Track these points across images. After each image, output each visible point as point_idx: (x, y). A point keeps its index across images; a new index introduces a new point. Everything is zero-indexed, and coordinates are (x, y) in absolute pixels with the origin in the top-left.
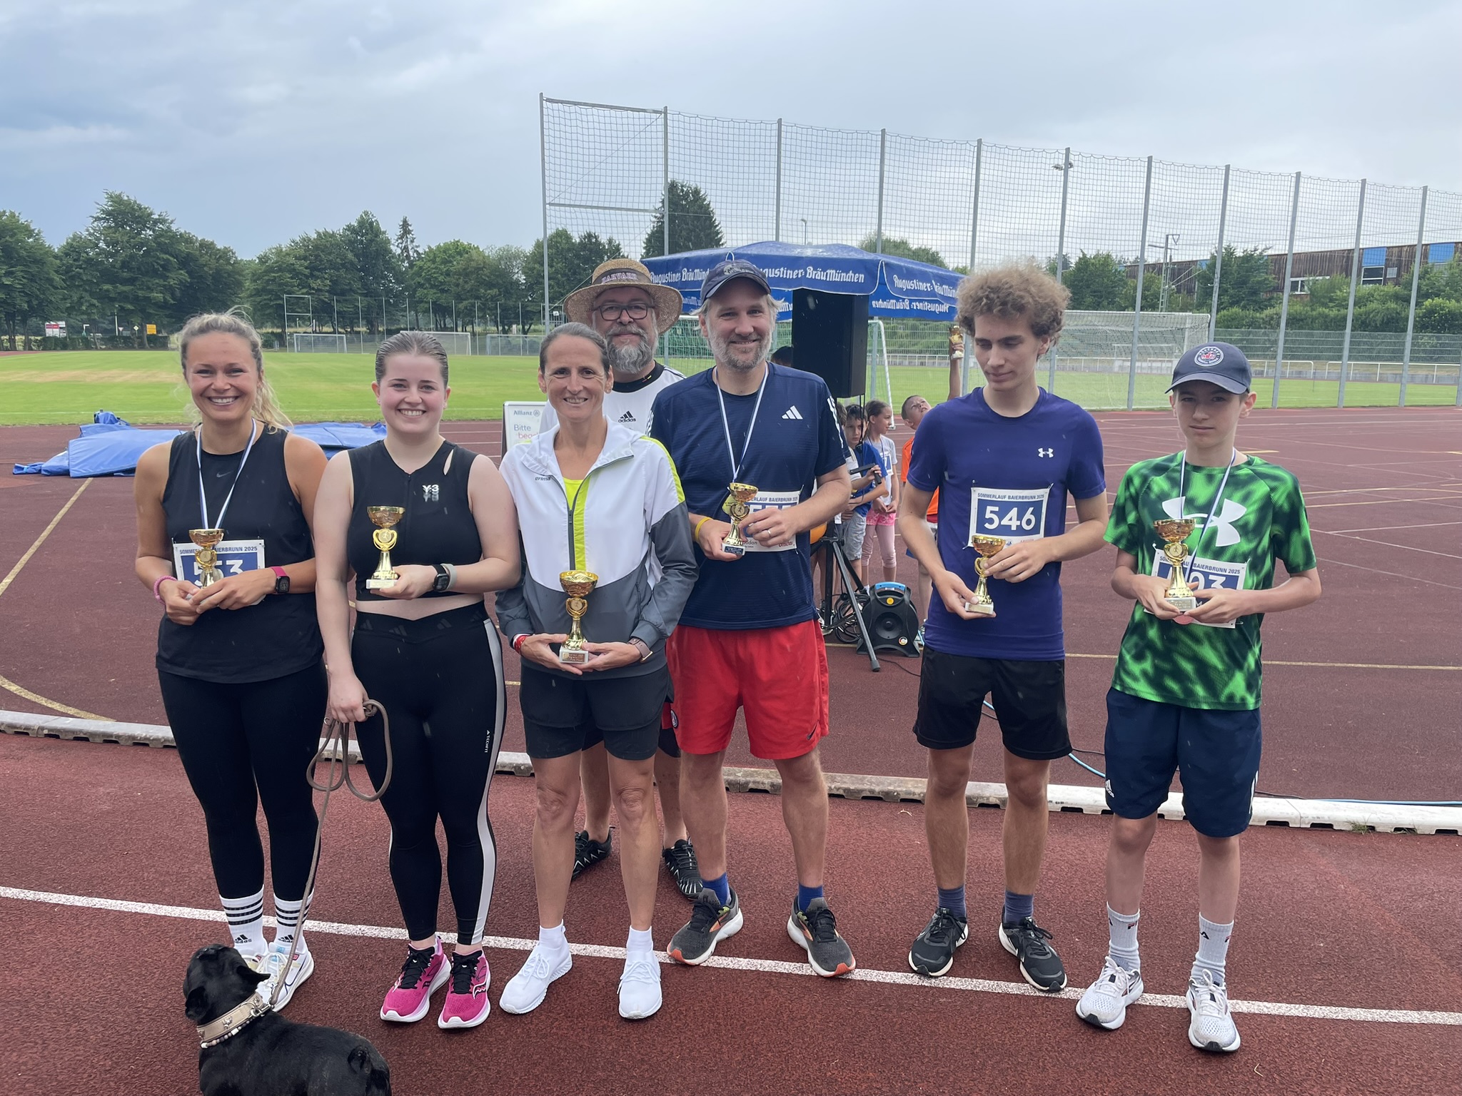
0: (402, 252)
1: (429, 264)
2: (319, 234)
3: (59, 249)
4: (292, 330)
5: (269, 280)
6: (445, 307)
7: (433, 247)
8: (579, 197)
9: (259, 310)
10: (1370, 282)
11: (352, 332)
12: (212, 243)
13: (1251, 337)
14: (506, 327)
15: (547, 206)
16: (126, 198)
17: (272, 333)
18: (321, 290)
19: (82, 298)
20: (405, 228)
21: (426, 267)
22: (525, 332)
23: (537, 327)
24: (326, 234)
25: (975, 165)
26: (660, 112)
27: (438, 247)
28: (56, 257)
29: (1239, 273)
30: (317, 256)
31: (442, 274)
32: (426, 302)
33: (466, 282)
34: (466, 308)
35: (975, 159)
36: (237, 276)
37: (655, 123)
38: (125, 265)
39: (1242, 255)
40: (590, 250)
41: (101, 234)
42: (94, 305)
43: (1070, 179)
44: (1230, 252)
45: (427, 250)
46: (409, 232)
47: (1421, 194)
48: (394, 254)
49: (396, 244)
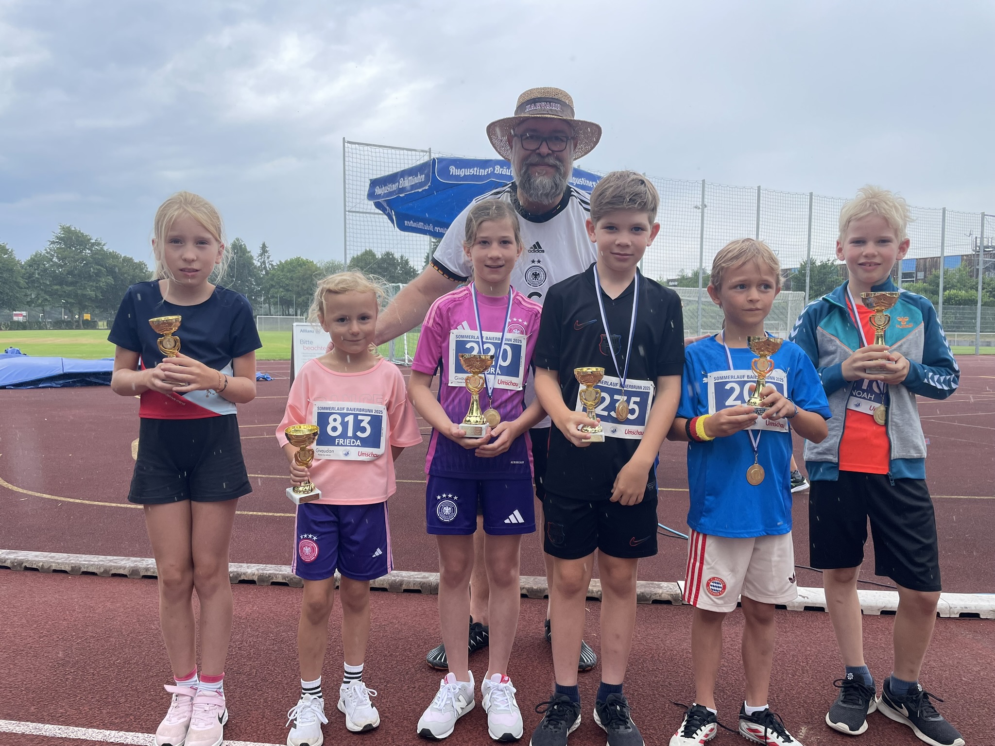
0: (261, 265)
1: (279, 272)
3: (25, 262)
6: (289, 301)
7: (283, 262)
10: (907, 281)
12: (131, 259)
15: (347, 213)
16: (73, 229)
19: (39, 294)
20: (264, 249)
21: (277, 274)
26: (426, 152)
27: (286, 262)
28: (22, 267)
29: (819, 276)
31: (287, 279)
32: (276, 298)
33: (304, 284)
34: (303, 301)
38: (69, 273)
39: (819, 264)
40: (389, 264)
41: (55, 252)
42: (46, 299)
43: (705, 215)
44: (813, 263)
45: (279, 263)
46: (267, 252)
47: (941, 214)
48: (256, 266)
49: (257, 259)
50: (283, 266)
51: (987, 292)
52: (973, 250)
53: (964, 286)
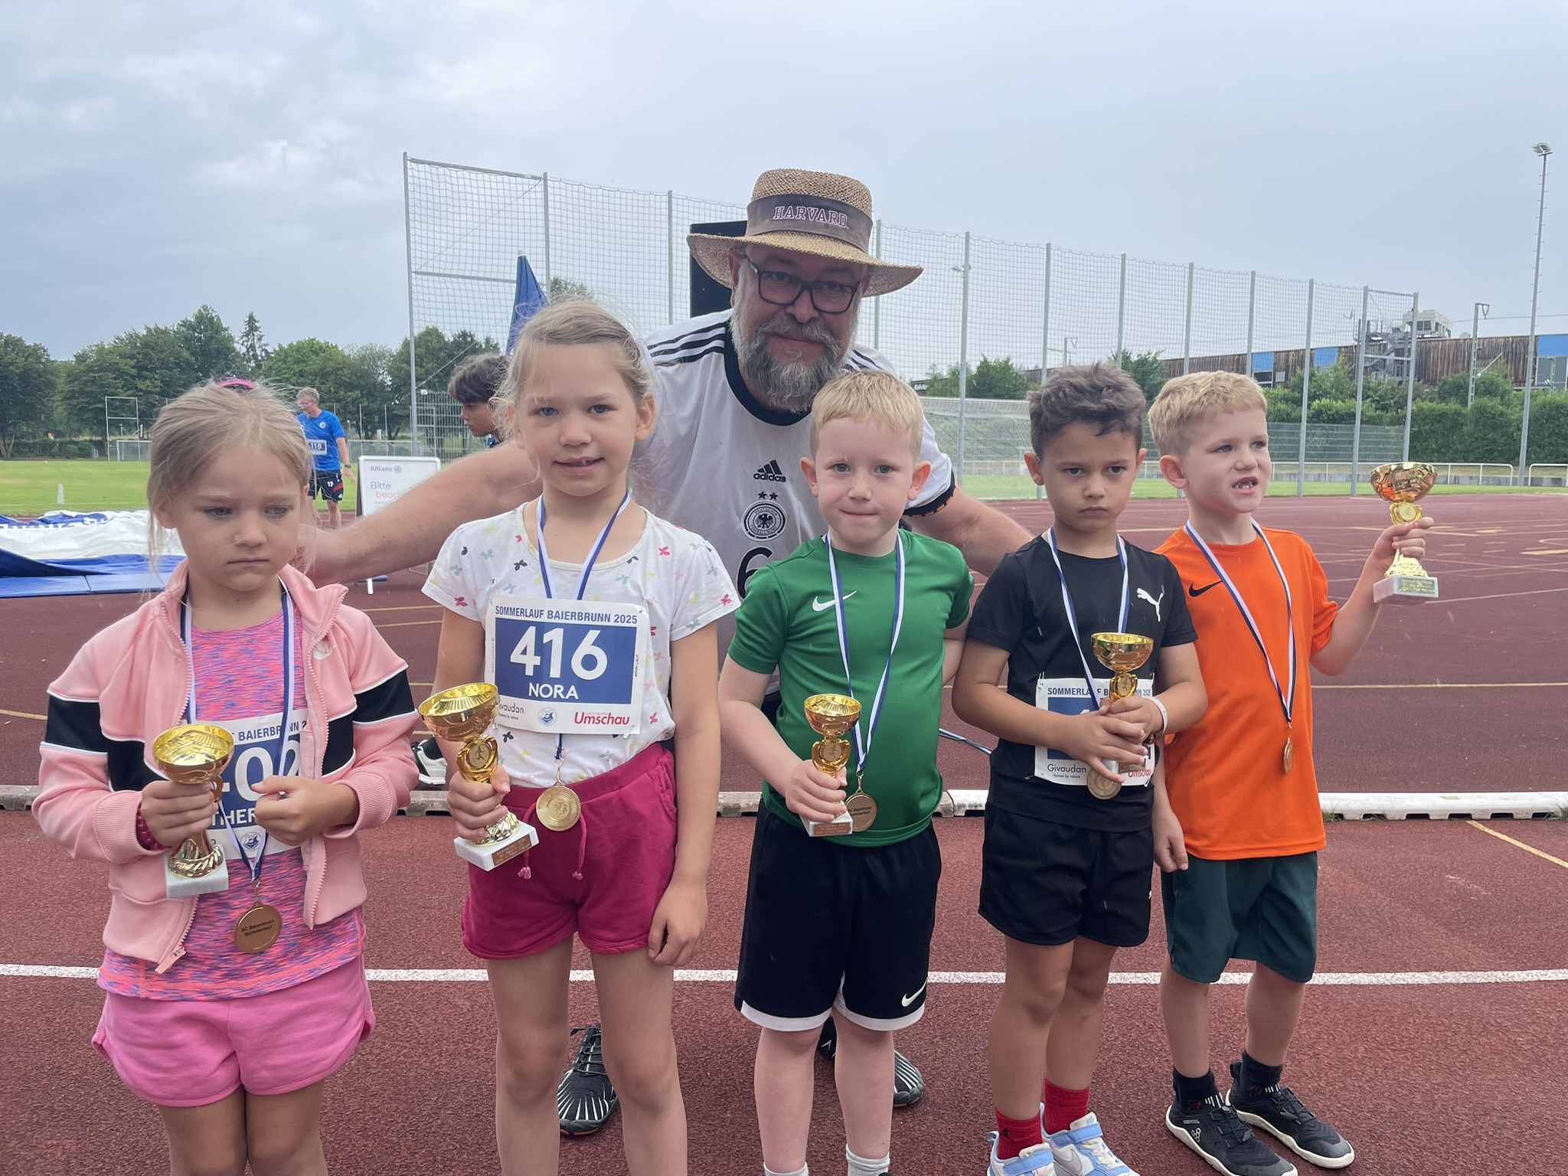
0: (248, 351)
1: (279, 364)
2: (149, 330)
4: (114, 438)
5: (87, 381)
7: (285, 346)
8: (449, 266)
9: (75, 415)
12: (20, 339)
14: (370, 433)
15: (413, 275)
17: (91, 441)
18: (151, 393)
20: (252, 324)
21: (276, 366)
22: (391, 437)
23: (405, 434)
24: (157, 330)
26: (539, 179)
27: (291, 346)
30: (146, 355)
31: (294, 375)
33: (323, 384)
36: (49, 376)
37: (533, 190)
43: (970, 281)
44: (1126, 357)
45: (277, 349)
46: (257, 329)
47: (1308, 289)
48: (239, 353)
49: (241, 342)
50: (286, 354)
51: (1372, 401)
52: (1355, 340)
53: (1342, 393)
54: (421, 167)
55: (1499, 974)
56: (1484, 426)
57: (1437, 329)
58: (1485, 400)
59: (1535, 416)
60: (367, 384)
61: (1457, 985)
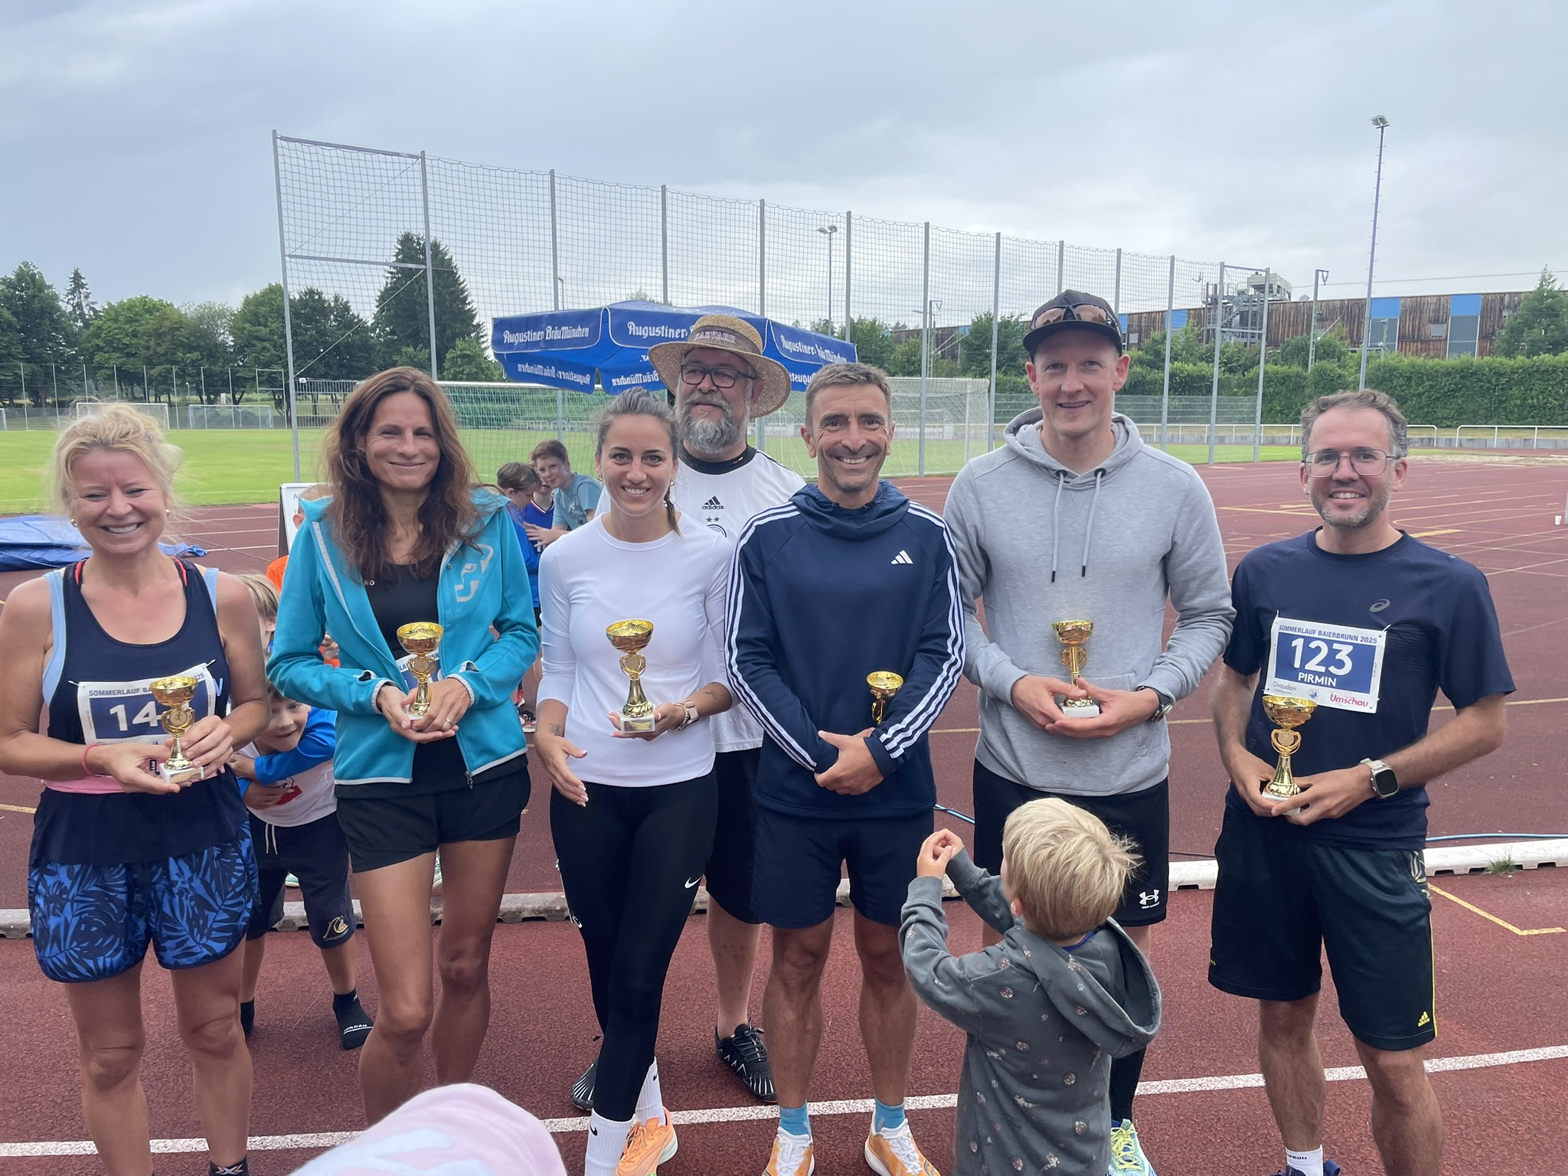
0: (74, 310)
1: (110, 324)
6: (133, 373)
7: (115, 303)
8: (325, 249)
11: (12, 405)
13: (1014, 401)
14: (212, 397)
15: (287, 258)
20: (77, 281)
21: (105, 326)
22: (236, 402)
23: (250, 396)
25: (759, 226)
26: (417, 157)
27: (121, 304)
31: (127, 336)
32: (107, 368)
33: (159, 345)
34: (160, 374)
35: (759, 220)
37: (411, 169)
40: (314, 309)
45: (106, 307)
46: (83, 286)
47: (1169, 264)
48: (65, 311)
49: (66, 300)
50: (116, 312)
52: (1203, 302)
53: (1191, 355)
54: (292, 145)
55: (1486, 1057)
56: (1323, 388)
57: (1278, 292)
58: (1324, 363)
59: (1370, 379)
60: (207, 345)
61: (1455, 1072)
